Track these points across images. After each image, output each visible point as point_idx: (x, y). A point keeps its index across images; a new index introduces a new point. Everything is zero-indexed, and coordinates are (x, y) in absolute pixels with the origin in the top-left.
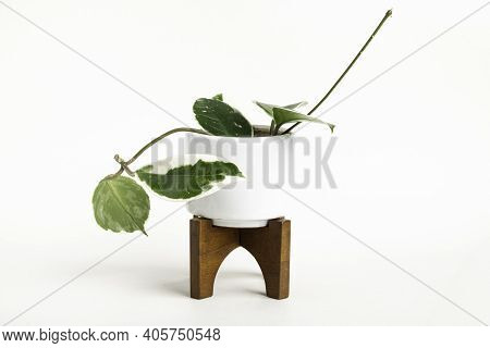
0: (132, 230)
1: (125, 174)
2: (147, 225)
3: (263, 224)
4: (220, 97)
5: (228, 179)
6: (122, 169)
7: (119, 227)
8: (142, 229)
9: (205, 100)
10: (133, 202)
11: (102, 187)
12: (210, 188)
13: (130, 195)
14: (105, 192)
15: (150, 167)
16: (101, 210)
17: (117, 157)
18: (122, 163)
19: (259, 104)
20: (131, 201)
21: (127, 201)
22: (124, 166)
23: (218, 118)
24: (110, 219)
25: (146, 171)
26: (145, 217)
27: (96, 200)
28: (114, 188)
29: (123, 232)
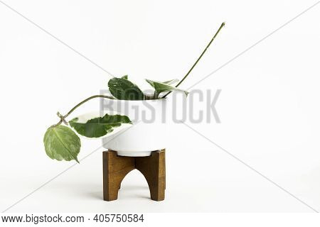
0: (69, 160)
1: (63, 124)
2: (79, 157)
3: (148, 155)
4: (126, 77)
5: (124, 126)
6: (61, 121)
7: (61, 158)
8: (76, 159)
9: (117, 79)
10: (71, 142)
11: (50, 132)
12: (112, 131)
13: (68, 137)
14: (51, 135)
15: (77, 119)
16: (49, 146)
17: (58, 114)
18: (61, 117)
19: (147, 81)
20: (69, 141)
21: (66, 141)
22: (62, 119)
23: (123, 89)
24: (55, 152)
25: (75, 122)
26: (78, 151)
27: (46, 140)
28: (57, 133)
29: (64, 160)
